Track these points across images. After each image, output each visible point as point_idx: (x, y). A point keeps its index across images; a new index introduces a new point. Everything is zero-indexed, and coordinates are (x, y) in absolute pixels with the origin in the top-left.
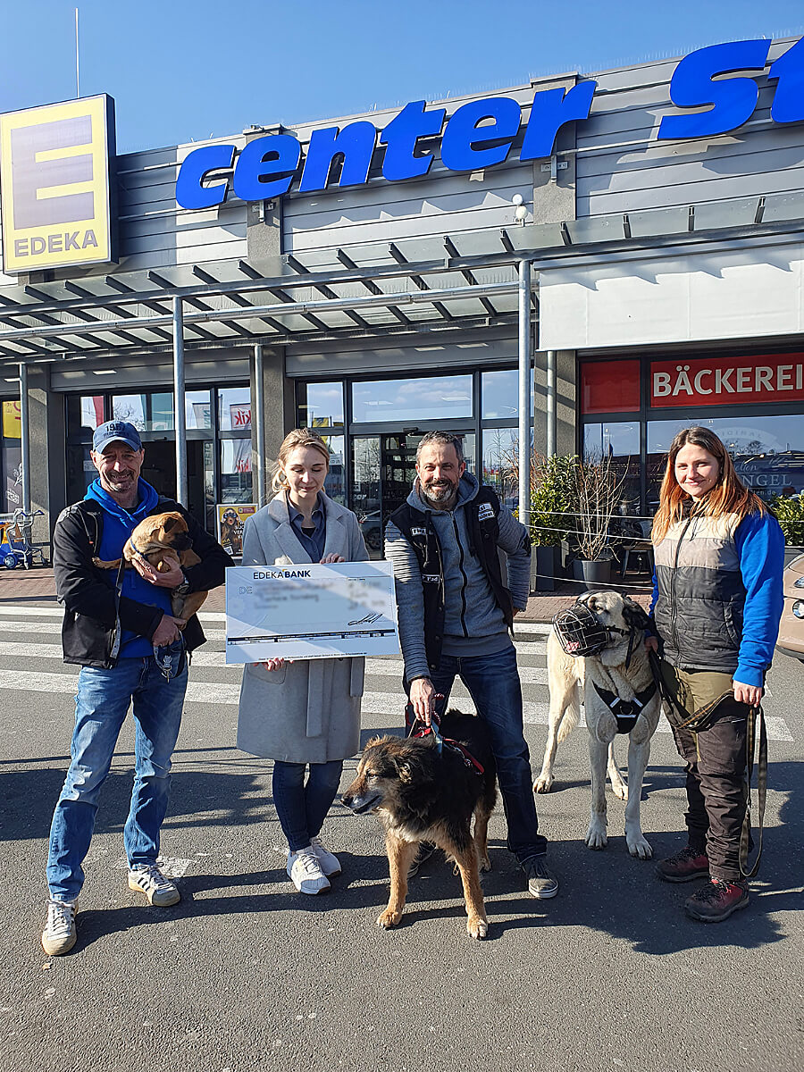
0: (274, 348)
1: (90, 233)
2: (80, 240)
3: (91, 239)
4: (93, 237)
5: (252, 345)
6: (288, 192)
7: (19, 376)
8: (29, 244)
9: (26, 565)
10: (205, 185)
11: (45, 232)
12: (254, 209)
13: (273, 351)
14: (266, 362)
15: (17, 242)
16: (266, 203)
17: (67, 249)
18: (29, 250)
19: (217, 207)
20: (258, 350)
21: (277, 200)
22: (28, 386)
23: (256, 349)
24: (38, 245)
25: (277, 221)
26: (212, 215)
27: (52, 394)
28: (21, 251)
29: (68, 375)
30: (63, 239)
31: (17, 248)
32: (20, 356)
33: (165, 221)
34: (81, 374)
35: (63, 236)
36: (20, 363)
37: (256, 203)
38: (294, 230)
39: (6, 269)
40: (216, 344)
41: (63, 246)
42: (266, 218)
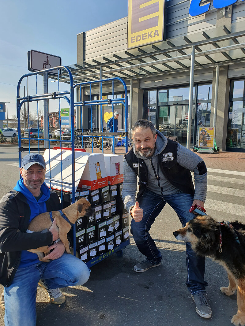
0: (224, 67)
1: (157, 31)
2: (153, 34)
3: (157, 34)
4: (158, 33)
5: (215, 66)
6: (236, 2)
7: (130, 84)
8: (136, 38)
9: (130, 146)
10: (201, 6)
11: (141, 33)
12: (220, 12)
13: (224, 68)
14: (221, 73)
15: (132, 38)
16: (226, 8)
17: (148, 38)
18: (136, 40)
19: (205, 14)
20: (218, 68)
21: (231, 7)
22: (133, 87)
23: (217, 67)
24: (139, 38)
25: (230, 15)
26: (203, 17)
27: (140, 89)
28: (133, 41)
29: (146, 83)
30: (147, 35)
31: (132, 40)
32: (131, 77)
33: (184, 23)
34: (150, 82)
35: (147, 34)
36: (131, 79)
37: (221, 9)
38: (237, 18)
39: (128, 48)
40: (201, 67)
41: (147, 37)
42: (225, 15)
